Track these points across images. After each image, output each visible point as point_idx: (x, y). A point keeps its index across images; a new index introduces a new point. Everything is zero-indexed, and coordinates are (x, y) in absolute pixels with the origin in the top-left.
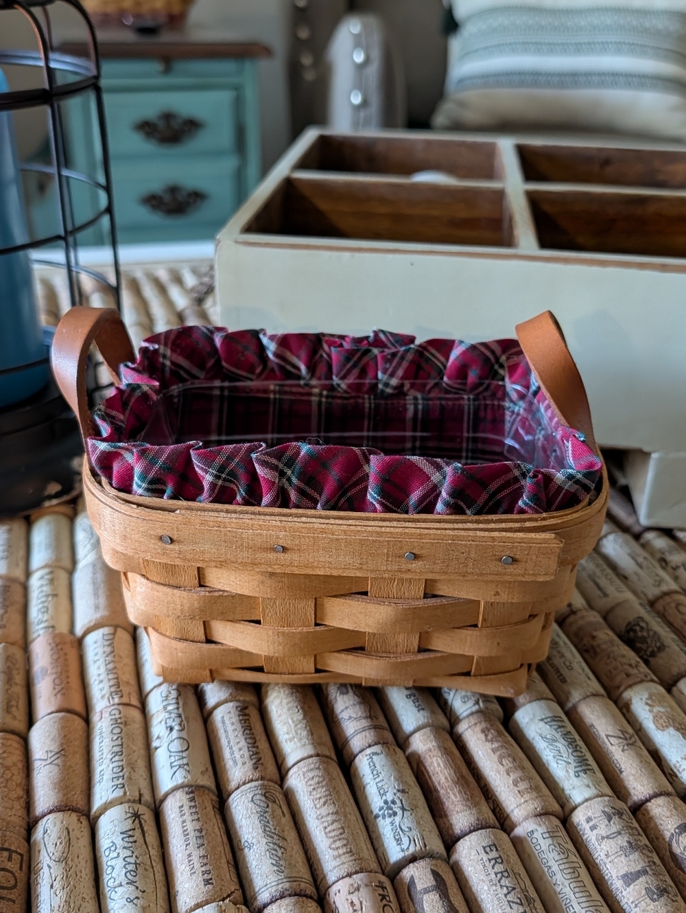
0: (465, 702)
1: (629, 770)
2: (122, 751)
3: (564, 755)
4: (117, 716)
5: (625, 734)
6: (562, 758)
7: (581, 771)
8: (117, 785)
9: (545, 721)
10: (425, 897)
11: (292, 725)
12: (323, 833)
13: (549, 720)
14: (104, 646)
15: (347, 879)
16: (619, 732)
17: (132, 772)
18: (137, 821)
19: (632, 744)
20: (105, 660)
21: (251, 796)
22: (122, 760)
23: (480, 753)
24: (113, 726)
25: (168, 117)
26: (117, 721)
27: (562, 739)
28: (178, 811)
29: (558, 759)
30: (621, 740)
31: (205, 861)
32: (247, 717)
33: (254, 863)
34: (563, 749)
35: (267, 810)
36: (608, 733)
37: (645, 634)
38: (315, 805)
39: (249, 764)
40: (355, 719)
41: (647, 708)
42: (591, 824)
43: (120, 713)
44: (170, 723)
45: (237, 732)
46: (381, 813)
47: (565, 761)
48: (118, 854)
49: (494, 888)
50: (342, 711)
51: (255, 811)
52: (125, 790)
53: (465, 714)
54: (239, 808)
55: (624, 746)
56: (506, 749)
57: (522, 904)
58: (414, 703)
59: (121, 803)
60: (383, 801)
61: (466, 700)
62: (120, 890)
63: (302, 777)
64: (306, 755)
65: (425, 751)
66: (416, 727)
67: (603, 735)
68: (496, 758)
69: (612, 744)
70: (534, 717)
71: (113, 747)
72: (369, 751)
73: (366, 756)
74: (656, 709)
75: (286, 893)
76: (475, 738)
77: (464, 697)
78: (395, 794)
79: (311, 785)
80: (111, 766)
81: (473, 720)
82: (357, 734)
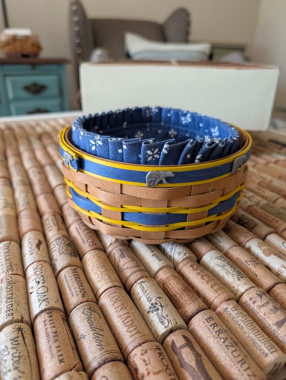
0: (180, 255)
1: (260, 275)
2: (12, 297)
3: (230, 272)
4: (10, 280)
5: (253, 260)
6: (229, 273)
7: (240, 277)
8: (9, 314)
9: (218, 258)
10: (182, 350)
11: (100, 274)
12: (123, 324)
13: (219, 258)
14: (4, 249)
15: (139, 347)
16: (251, 259)
17: (18, 307)
18: (20, 332)
19: (258, 263)
20: (5, 256)
21: (82, 310)
22: (12, 301)
23: (191, 276)
24: (8, 285)
25: (35, 85)
26: (10, 282)
27: (228, 265)
28: (43, 323)
29: (228, 274)
30: (253, 263)
31: (59, 349)
32: (77, 273)
33: (87, 346)
34: (229, 269)
35: (91, 316)
36: (246, 260)
37: (247, 221)
38: (116, 311)
39: (80, 295)
40: (130, 268)
41: (259, 248)
42: (252, 301)
43: (11, 279)
44: (38, 280)
45: (72, 281)
46: (150, 310)
47: (231, 274)
48: (9, 353)
49: (216, 340)
50: (123, 265)
51: (85, 318)
52: (13, 317)
53: (180, 260)
54: (77, 317)
55: (255, 264)
56: (204, 272)
57: (233, 346)
58: (157, 258)
59: (11, 324)
60: (150, 304)
61: (180, 254)
62: (9, 374)
63: (108, 298)
64: (108, 287)
65: (166, 278)
66: (159, 268)
67: (244, 261)
68: (200, 277)
69: (249, 265)
70: (212, 257)
71: (7, 295)
72: (139, 281)
73: (138, 284)
74: (263, 248)
75: (107, 360)
76: (188, 270)
77: (179, 253)
78: (156, 300)
79: (113, 301)
80: (6, 305)
81: (185, 262)
82: (132, 275)
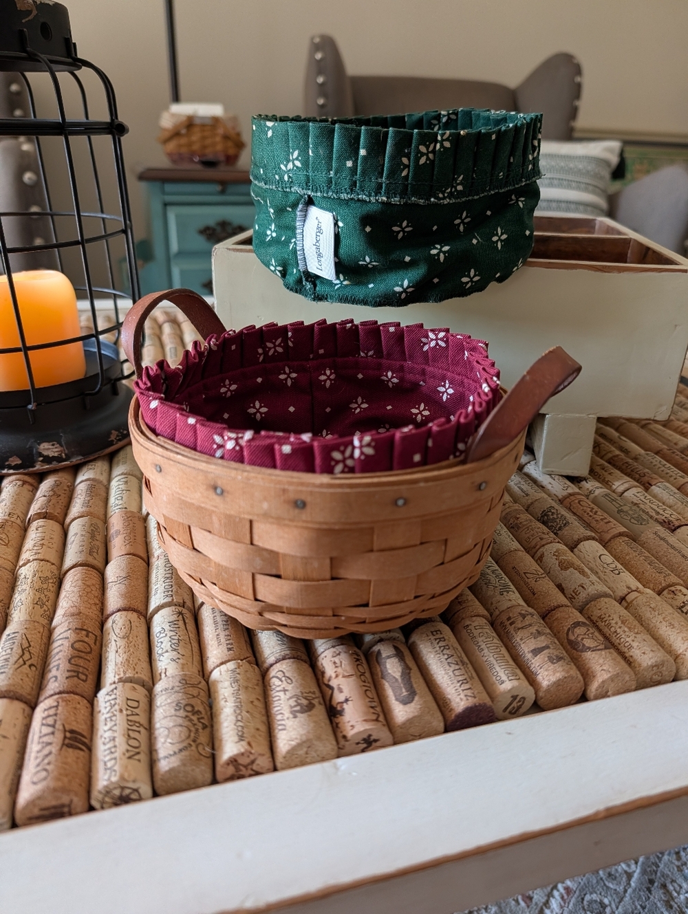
1: (539, 592)
2: (172, 576)
3: (493, 582)
5: (538, 572)
6: (491, 584)
7: (505, 591)
8: (168, 595)
10: (388, 661)
15: (332, 649)
16: (533, 571)
17: (179, 588)
18: (181, 616)
22: (172, 582)
24: (167, 562)
27: (492, 574)
28: (211, 611)
29: (488, 585)
30: (535, 576)
31: (229, 638)
33: (265, 641)
34: (492, 579)
36: (525, 571)
37: (555, 517)
42: (511, 621)
47: (493, 586)
48: (166, 635)
49: (438, 655)
52: (173, 598)
55: (537, 579)
57: (457, 664)
59: (170, 606)
62: (166, 654)
69: (527, 578)
71: (165, 574)
75: (287, 657)
80: (164, 585)
